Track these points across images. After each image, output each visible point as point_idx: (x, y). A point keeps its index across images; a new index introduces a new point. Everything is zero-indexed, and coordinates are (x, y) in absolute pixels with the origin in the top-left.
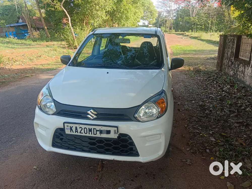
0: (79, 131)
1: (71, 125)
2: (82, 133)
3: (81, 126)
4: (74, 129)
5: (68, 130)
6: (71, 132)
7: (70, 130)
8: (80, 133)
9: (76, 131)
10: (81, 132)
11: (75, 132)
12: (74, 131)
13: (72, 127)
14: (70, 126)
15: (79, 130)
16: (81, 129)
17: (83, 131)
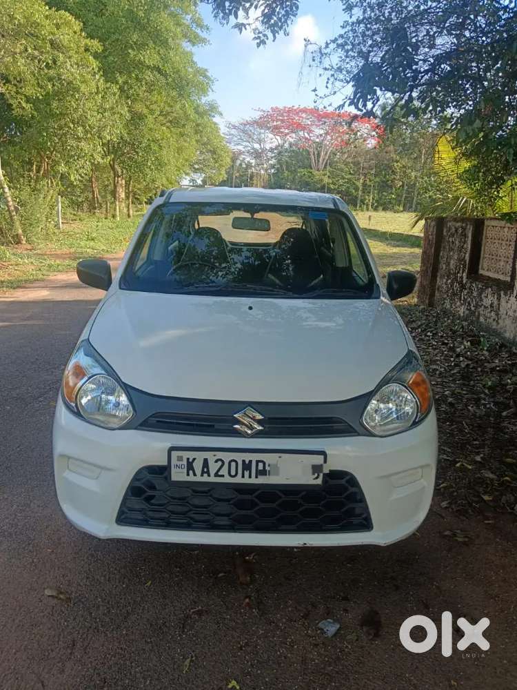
0: (212, 472)
1: (191, 455)
2: (223, 476)
3: (220, 455)
4: (198, 466)
5: (181, 470)
6: (188, 475)
7: (185, 470)
8: (216, 475)
9: (205, 470)
10: (219, 474)
11: (202, 475)
12: (198, 472)
13: (194, 459)
14: (188, 459)
15: (213, 467)
16: (220, 463)
17: (224, 471)
